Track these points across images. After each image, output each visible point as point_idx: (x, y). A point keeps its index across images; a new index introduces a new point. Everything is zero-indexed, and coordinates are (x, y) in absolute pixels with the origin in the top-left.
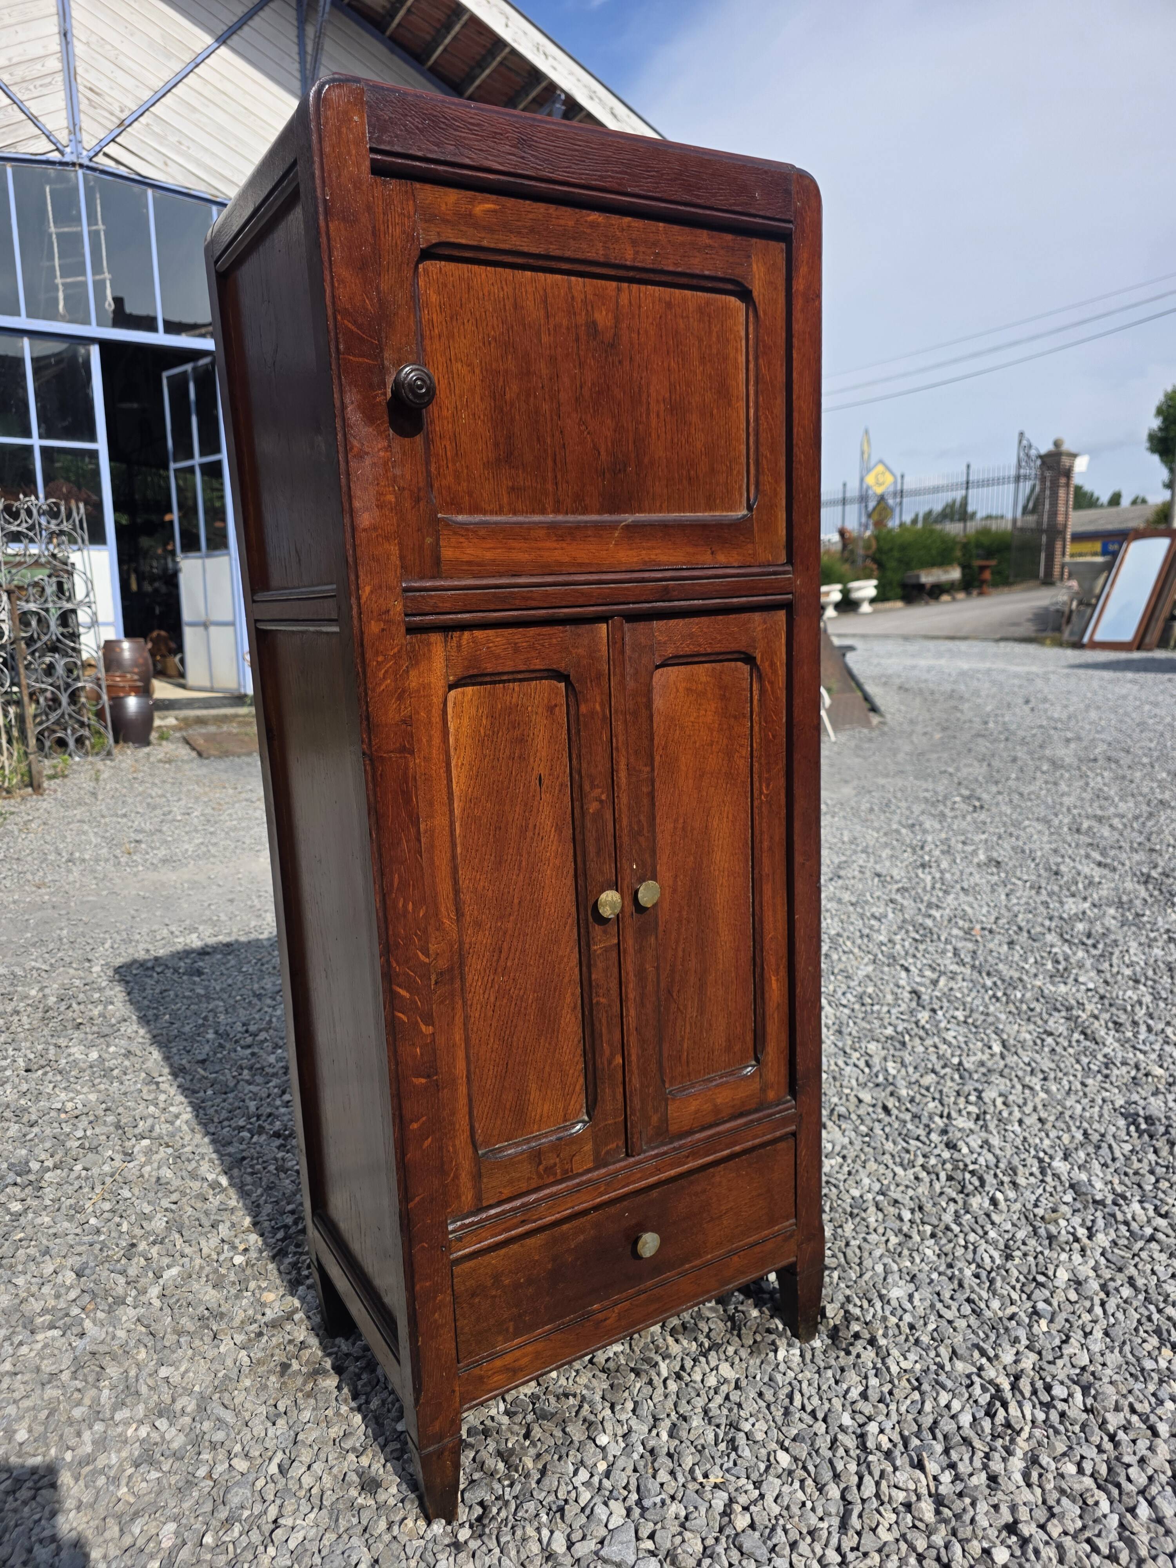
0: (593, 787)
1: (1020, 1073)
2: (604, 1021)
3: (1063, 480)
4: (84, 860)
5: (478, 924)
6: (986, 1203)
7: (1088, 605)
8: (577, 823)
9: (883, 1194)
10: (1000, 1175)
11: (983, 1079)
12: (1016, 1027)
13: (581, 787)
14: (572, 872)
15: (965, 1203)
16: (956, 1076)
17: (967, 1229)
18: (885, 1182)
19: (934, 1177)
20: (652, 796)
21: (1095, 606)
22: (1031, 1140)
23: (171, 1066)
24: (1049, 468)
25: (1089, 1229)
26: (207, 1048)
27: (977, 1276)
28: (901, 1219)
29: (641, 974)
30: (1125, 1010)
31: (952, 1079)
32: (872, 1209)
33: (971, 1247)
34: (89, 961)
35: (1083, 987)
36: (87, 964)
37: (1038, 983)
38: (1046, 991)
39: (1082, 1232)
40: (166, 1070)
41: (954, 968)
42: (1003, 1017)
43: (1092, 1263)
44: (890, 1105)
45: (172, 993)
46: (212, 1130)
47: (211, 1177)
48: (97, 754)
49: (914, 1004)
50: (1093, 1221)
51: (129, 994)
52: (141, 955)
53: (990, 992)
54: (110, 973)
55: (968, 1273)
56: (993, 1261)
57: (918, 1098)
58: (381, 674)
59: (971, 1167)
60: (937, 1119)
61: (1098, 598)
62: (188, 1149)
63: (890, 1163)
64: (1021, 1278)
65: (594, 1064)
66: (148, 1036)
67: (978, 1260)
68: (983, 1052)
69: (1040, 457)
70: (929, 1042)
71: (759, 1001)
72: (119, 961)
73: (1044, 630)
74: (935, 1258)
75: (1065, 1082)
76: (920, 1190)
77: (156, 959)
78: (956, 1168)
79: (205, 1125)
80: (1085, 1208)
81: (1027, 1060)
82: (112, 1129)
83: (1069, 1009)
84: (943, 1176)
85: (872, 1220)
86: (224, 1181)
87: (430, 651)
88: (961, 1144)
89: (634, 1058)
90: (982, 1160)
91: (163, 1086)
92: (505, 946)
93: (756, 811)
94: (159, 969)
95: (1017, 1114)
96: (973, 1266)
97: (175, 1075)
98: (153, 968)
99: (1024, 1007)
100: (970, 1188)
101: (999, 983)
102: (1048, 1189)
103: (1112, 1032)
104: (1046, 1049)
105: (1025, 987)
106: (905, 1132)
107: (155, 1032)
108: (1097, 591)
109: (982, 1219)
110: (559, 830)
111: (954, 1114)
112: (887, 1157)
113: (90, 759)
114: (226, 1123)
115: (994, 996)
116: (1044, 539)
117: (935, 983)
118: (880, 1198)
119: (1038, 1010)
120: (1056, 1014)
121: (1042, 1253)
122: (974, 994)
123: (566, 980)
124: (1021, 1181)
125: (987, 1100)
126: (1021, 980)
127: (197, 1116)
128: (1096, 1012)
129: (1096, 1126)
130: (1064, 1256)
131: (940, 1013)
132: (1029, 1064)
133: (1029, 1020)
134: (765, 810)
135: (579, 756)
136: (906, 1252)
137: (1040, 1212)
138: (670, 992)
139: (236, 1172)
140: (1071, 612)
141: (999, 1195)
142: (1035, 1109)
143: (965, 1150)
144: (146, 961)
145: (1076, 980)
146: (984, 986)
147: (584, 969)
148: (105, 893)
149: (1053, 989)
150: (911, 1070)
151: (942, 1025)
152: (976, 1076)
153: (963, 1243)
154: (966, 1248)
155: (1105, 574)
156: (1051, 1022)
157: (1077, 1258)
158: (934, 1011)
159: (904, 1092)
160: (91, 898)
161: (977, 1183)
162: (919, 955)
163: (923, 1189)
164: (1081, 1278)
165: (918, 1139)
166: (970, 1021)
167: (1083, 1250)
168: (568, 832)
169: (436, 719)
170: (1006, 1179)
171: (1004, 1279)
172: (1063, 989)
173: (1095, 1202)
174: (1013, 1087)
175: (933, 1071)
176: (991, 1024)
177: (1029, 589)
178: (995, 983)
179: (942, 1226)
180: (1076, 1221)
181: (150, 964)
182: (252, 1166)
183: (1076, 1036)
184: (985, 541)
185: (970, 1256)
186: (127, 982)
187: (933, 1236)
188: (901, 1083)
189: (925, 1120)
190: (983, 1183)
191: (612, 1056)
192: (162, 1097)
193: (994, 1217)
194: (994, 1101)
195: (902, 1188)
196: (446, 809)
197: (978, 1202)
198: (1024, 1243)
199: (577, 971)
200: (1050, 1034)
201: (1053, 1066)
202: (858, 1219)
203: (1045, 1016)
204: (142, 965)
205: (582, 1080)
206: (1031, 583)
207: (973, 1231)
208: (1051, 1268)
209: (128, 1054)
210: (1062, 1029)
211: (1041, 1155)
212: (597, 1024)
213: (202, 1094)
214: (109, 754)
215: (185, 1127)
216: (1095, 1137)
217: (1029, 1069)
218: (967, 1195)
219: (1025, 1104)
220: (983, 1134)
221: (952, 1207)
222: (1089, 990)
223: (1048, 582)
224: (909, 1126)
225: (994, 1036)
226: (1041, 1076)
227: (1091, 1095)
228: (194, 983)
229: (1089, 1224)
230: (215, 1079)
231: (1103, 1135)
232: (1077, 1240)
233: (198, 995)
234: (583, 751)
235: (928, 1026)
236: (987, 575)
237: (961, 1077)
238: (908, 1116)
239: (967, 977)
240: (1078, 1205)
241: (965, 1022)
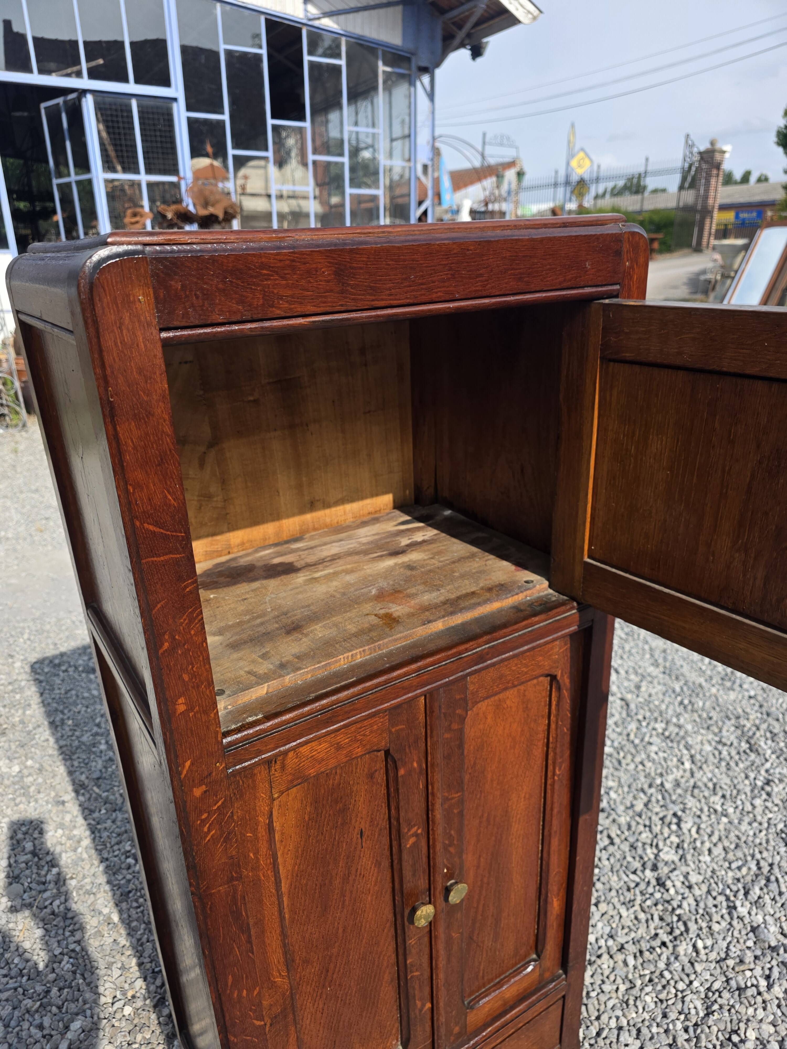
0: (410, 827)
1: (706, 793)
2: (417, 987)
3: (715, 172)
4: (8, 539)
5: (306, 961)
6: (690, 948)
7: (729, 277)
8: (395, 857)
9: (612, 937)
10: (700, 921)
11: (680, 800)
12: (699, 738)
13: (399, 831)
14: (389, 890)
15: (675, 947)
16: (660, 797)
17: (677, 978)
18: (614, 925)
19: (650, 917)
20: (461, 814)
21: (733, 278)
22: (718, 873)
23: (74, 782)
24: (707, 162)
25: (768, 977)
26: (100, 764)
27: (686, 1030)
28: (625, 963)
29: (449, 942)
30: (778, 720)
31: (658, 801)
32: (605, 957)
33: (680, 995)
34: (11, 656)
35: (746, 694)
36: (10, 660)
37: (714, 690)
38: (720, 700)
39: (763, 983)
40: (70, 788)
41: (651, 669)
42: (689, 727)
43: (771, 1018)
44: (613, 835)
45: (73, 692)
46: (106, 856)
47: (106, 911)
48: (16, 426)
49: (624, 714)
50: (770, 969)
51: (42, 694)
52: (50, 652)
53: (679, 699)
54: (28, 669)
55: (679, 1025)
56: (697, 1013)
57: (633, 824)
58: (206, 829)
59: (678, 912)
60: (649, 851)
61: (736, 272)
62: (88, 880)
63: (615, 900)
64: (721, 1037)
65: (408, 1016)
66: (56, 746)
67: (686, 1011)
68: (678, 768)
69: (700, 153)
70: (638, 759)
71: (542, 917)
72: (34, 657)
73: (695, 293)
74: (652, 1006)
75: (739, 802)
76: (640, 932)
77: (62, 655)
78: (665, 910)
79: (99, 852)
80: (763, 954)
81: (710, 775)
82: (29, 856)
83: (738, 718)
84: (656, 917)
85: (605, 966)
86: (115, 918)
87: (254, 781)
88: (669, 884)
89: (441, 1004)
90: (685, 905)
91: (68, 805)
92: (332, 966)
93: (549, 787)
94: (63, 668)
95: (707, 845)
96: (682, 1017)
97: (77, 792)
98: (59, 665)
99: (705, 715)
100: (677, 932)
101: (685, 689)
102: (736, 934)
103: (769, 742)
104: (723, 764)
105: (704, 696)
106: (625, 863)
107: (62, 743)
108: (736, 266)
109: (688, 966)
110: (378, 864)
111: (661, 845)
112: (613, 893)
113: (10, 430)
114: (116, 848)
115: (681, 703)
116: (698, 217)
117: (638, 687)
118: (610, 942)
119: (715, 718)
120: (727, 721)
121: (733, 1006)
122: (667, 700)
123: (385, 964)
124: (716, 927)
125: (685, 831)
126: (700, 686)
127: (94, 839)
128: (757, 722)
129: (765, 854)
130: (751, 1011)
131: (644, 724)
132: (711, 780)
133: (708, 728)
134: (557, 787)
135: (398, 809)
136: (631, 1002)
137: (731, 963)
138: (471, 938)
139: (124, 905)
140: (716, 281)
141: (700, 944)
142: (720, 839)
143: (672, 891)
144: (55, 657)
145: (741, 686)
146: (674, 691)
147: (401, 957)
148: (23, 574)
149: (725, 697)
150: (626, 789)
151: (647, 739)
152: (674, 798)
153: (673, 991)
154: (676, 996)
155: (743, 254)
156: (724, 733)
157: (760, 1014)
158: (639, 721)
159: (623, 820)
160: (13, 581)
161: (683, 929)
162: (625, 657)
163: (642, 931)
164: (766, 1036)
165: (634, 872)
166: (667, 734)
167: (764, 1002)
168: (386, 863)
169: (262, 832)
170: (704, 925)
171: (707, 1037)
172: (732, 696)
173: (770, 947)
174: (701, 810)
175: (643, 790)
176: (683, 738)
177: (685, 256)
178: (682, 688)
179: (657, 973)
180: (758, 971)
181: (57, 661)
182: (136, 901)
183: (744, 746)
184: (656, 218)
185: (679, 1006)
186: (41, 682)
187: (651, 980)
188: (621, 809)
189: (640, 851)
190: (687, 930)
191: (423, 1005)
192: (68, 817)
193: (698, 967)
194: (690, 831)
195: (626, 930)
196: (274, 899)
197: (684, 948)
198: (720, 996)
199: (394, 956)
200: (725, 745)
201: (728, 781)
202: (595, 966)
203: (720, 723)
204: (51, 662)
205: (397, 1025)
206: (686, 251)
207: (682, 980)
208: (742, 1025)
209: (41, 770)
210: (732, 738)
211: (728, 892)
212: (411, 991)
213: (96, 815)
214: (24, 425)
215: (85, 856)
216: (766, 869)
217: (710, 785)
218: (675, 938)
219: (713, 832)
220: (684, 869)
221: (666, 953)
222: (750, 697)
223: (698, 249)
224: (629, 859)
225: (685, 752)
226: (720, 794)
227: (759, 818)
228: (90, 681)
229: (767, 972)
230: (107, 797)
231: (771, 865)
232: (759, 993)
233: (94, 697)
234: (402, 804)
235: (637, 741)
236: (656, 245)
237: (664, 798)
238: (626, 847)
239: (662, 681)
240: (758, 953)
241: (663, 734)
